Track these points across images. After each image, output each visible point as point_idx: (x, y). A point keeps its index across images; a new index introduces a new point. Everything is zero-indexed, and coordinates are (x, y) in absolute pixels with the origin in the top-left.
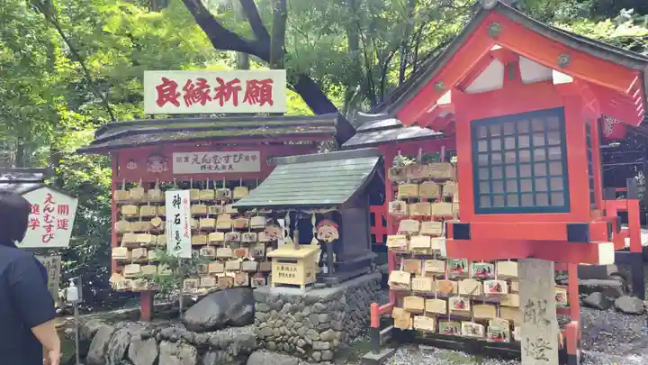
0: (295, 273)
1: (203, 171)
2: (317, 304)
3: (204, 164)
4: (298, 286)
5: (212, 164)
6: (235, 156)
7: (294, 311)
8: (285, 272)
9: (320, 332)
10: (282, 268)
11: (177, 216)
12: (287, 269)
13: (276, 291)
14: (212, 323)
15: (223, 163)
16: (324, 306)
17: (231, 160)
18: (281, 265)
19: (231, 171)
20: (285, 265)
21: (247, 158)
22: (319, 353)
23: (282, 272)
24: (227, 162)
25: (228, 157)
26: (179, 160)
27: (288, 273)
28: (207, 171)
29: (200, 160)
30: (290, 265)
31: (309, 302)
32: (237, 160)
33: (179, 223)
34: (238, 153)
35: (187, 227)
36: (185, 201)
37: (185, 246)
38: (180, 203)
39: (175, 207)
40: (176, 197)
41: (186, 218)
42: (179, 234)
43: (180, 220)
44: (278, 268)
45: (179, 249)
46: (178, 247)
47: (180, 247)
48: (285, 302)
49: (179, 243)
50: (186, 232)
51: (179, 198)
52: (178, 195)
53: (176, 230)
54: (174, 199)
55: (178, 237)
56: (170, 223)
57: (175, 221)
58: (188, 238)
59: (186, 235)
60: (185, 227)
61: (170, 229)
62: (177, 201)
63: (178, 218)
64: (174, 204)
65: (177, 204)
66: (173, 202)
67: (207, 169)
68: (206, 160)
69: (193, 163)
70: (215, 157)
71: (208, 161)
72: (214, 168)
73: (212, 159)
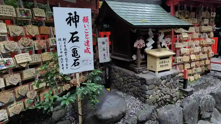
0: (168, 63)
2: (177, 76)
7: (166, 83)
8: (164, 64)
9: (176, 88)
10: (162, 62)
11: (73, 34)
12: (165, 62)
13: (159, 75)
20: (163, 60)
23: (162, 64)
27: (165, 64)
30: (166, 60)
31: (173, 76)
33: (77, 40)
35: (88, 44)
36: (85, 20)
37: (85, 61)
38: (78, 21)
39: (71, 25)
40: (72, 15)
41: (86, 36)
42: (77, 51)
43: (78, 38)
44: (160, 63)
45: (78, 65)
46: (76, 64)
47: (78, 63)
48: (162, 80)
49: (78, 59)
50: (87, 49)
51: (76, 15)
52: (75, 13)
53: (73, 48)
54: (68, 16)
55: (76, 54)
56: (63, 42)
57: (72, 39)
58: (90, 53)
59: (87, 51)
60: (86, 44)
61: (63, 48)
62: (73, 19)
63: (75, 36)
64: (69, 22)
65: (73, 22)
66: (67, 20)
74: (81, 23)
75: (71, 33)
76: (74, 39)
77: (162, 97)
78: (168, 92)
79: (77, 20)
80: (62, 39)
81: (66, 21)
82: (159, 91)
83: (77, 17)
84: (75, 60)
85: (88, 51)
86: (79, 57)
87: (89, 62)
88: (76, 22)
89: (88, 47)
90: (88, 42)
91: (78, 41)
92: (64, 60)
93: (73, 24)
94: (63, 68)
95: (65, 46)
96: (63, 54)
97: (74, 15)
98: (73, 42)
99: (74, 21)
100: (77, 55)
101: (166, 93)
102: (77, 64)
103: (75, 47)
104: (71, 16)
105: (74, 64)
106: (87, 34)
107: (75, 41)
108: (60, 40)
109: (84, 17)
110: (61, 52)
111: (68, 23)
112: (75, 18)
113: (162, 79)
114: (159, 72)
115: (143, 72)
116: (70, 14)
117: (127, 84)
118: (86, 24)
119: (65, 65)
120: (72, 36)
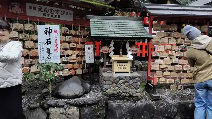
0: (126, 67)
1: (44, 17)
2: (137, 79)
3: (45, 13)
4: (127, 72)
5: (49, 13)
6: (62, 11)
7: (124, 83)
9: (136, 89)
10: (120, 65)
11: (48, 40)
12: (122, 65)
14: (81, 94)
15: (55, 13)
16: (139, 79)
17: (59, 13)
18: (119, 64)
19: (59, 19)
20: (121, 64)
21: (67, 13)
22: (136, 98)
23: (120, 67)
24: (57, 13)
25: (58, 11)
26: (30, 8)
27: (123, 67)
28: (47, 17)
29: (43, 10)
30: (125, 64)
31: (132, 78)
32: (62, 14)
34: (63, 10)
35: (57, 46)
36: (56, 32)
37: (55, 57)
38: (51, 33)
39: (47, 35)
40: (47, 29)
41: (56, 41)
42: (49, 50)
43: (50, 42)
44: (117, 66)
45: (50, 58)
46: (49, 57)
47: (50, 57)
48: (120, 79)
49: (50, 55)
50: (56, 49)
51: (50, 29)
52: (50, 28)
53: (47, 48)
54: (46, 29)
55: (49, 52)
56: (42, 44)
57: (47, 42)
58: (58, 52)
59: (56, 50)
61: (42, 47)
62: (48, 31)
63: (49, 41)
64: (46, 33)
65: (48, 33)
66: (45, 32)
67: (47, 16)
68: (46, 10)
69: (38, 11)
70: (51, 10)
71: (47, 11)
72: (50, 16)
73: (49, 11)
74: (53, 34)
76: (48, 43)
77: (120, 94)
79: (50, 32)
80: (41, 42)
81: (44, 32)
82: (117, 88)
83: (50, 30)
84: (48, 55)
85: (57, 50)
86: (51, 53)
87: (57, 57)
89: (57, 48)
90: (57, 45)
91: (51, 44)
92: (42, 54)
93: (48, 34)
94: (41, 59)
96: (42, 51)
97: (48, 29)
98: (48, 44)
100: (50, 52)
103: (49, 48)
104: (47, 30)
105: (48, 57)
107: (49, 44)
109: (55, 30)
110: (40, 50)
111: (45, 34)
112: (50, 31)
114: (116, 72)
116: (47, 28)
118: (56, 34)
119: (42, 57)
120: (47, 41)
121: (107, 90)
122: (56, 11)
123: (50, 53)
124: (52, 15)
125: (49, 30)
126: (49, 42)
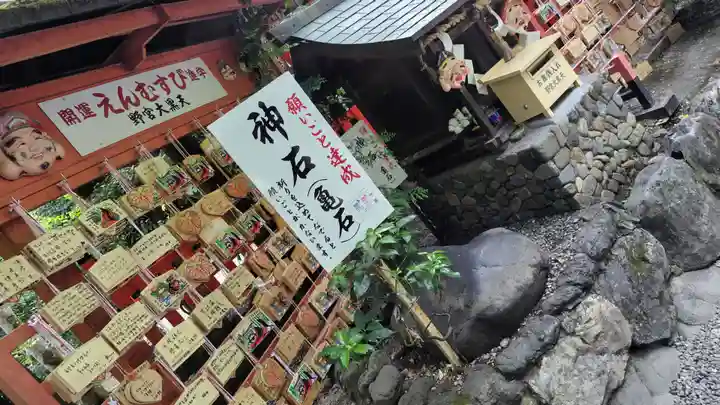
0: (559, 71)
1: (141, 127)
3: (132, 108)
4: (575, 84)
5: (145, 103)
6: (172, 75)
7: (591, 125)
8: (550, 80)
9: (625, 119)
10: (544, 78)
11: (291, 157)
12: (549, 73)
13: (559, 117)
17: (171, 84)
18: (538, 76)
19: (187, 109)
20: (542, 71)
21: (192, 75)
22: (644, 144)
23: (547, 83)
24: (168, 91)
25: (162, 81)
26: (68, 116)
27: (553, 78)
28: (148, 123)
29: (116, 104)
30: (550, 65)
31: (596, 94)
32: (180, 84)
33: (310, 167)
35: (338, 158)
36: (294, 105)
37: (361, 203)
38: (281, 120)
39: (271, 141)
40: (257, 115)
41: (322, 141)
42: (326, 192)
43: (306, 159)
44: (540, 84)
45: (351, 223)
46: (345, 223)
47: (349, 218)
48: (576, 121)
49: (342, 210)
50: (346, 171)
51: (267, 111)
52: (262, 105)
53: (313, 191)
54: (252, 123)
55: (330, 201)
56: (281, 192)
57: (296, 170)
58: (358, 176)
59: (348, 175)
60: (335, 160)
61: (292, 205)
62: (267, 123)
63: (297, 159)
64: (265, 136)
65: (273, 129)
66: (255, 134)
67: (146, 118)
68: (128, 98)
69: (106, 115)
70: (140, 87)
71: (133, 100)
72: (156, 113)
73: (138, 94)
74: (290, 121)
75: (285, 159)
76: (302, 168)
77: (607, 167)
78: (614, 141)
79: (276, 118)
80: (277, 188)
81: (256, 137)
82: (589, 154)
83: (272, 113)
84: (338, 216)
85: (350, 172)
86: (341, 201)
87: (372, 199)
88: (278, 125)
89: (345, 165)
90: (335, 153)
91: (313, 166)
92: (315, 233)
93: (275, 135)
94: (325, 253)
95: (293, 198)
96: (303, 219)
97: (262, 113)
98: (303, 175)
99: (272, 125)
100: (334, 202)
101: (608, 149)
102: (347, 221)
103: (317, 186)
104: (259, 119)
105: (342, 225)
106: (320, 136)
107: (307, 170)
108: (272, 191)
109: (288, 102)
110: (295, 219)
111: (263, 141)
112: (271, 118)
113: (573, 120)
114: (553, 108)
115: (512, 137)
116: (253, 116)
117: (492, 199)
118: (302, 113)
119: (323, 243)
120: (293, 163)
121: (574, 183)
122: (156, 83)
123: (337, 202)
124: (159, 107)
125: (268, 114)
126: (300, 163)
